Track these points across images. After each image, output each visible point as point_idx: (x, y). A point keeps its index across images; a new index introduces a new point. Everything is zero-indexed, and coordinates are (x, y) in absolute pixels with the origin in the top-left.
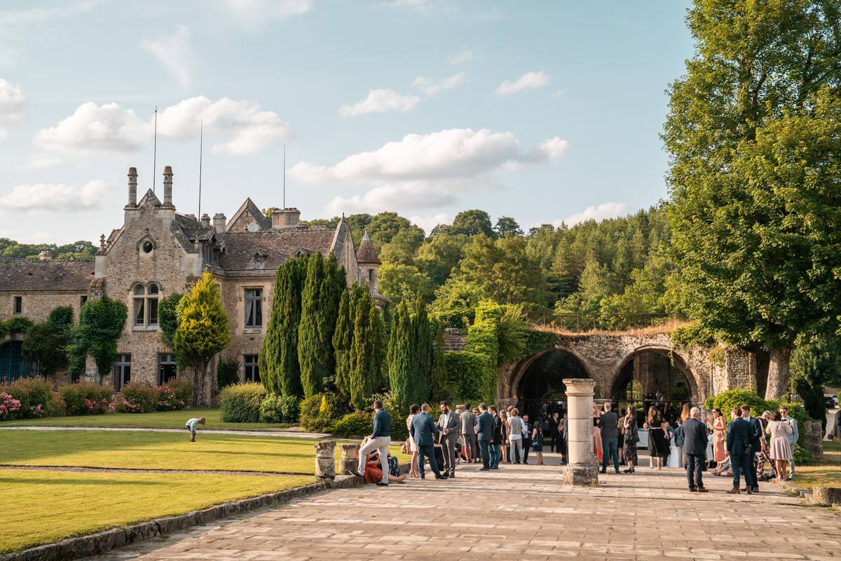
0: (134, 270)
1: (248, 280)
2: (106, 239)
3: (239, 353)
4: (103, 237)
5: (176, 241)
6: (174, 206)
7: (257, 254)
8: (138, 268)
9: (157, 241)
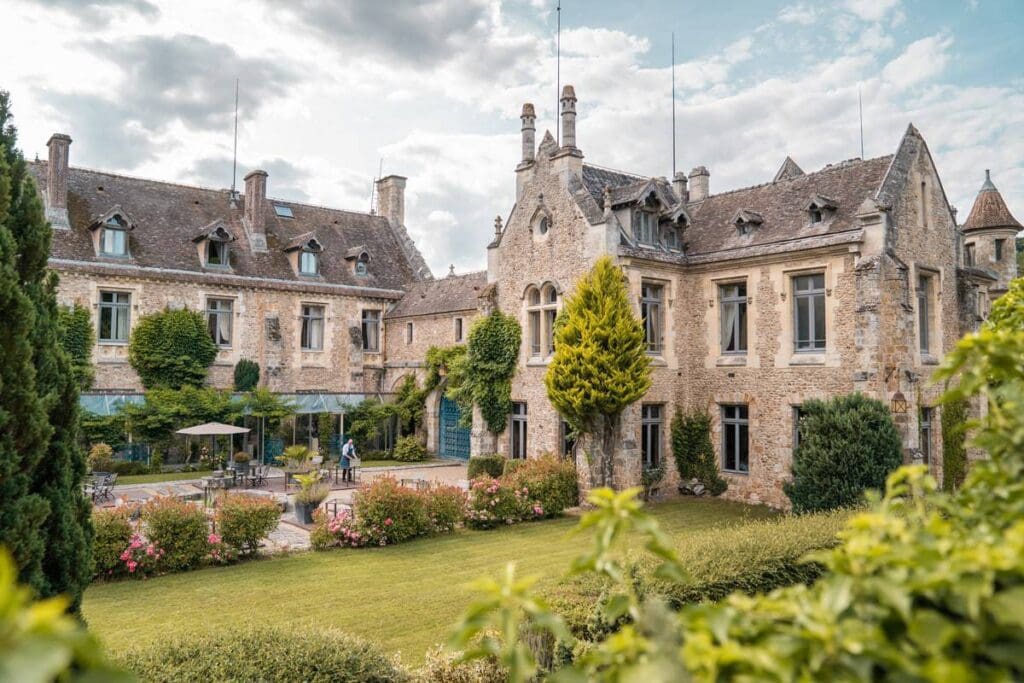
0: (528, 267)
1: (722, 268)
2: (504, 223)
3: (711, 402)
4: (499, 220)
5: (577, 208)
6: (580, 152)
7: (740, 220)
8: (532, 260)
9: (553, 213)
